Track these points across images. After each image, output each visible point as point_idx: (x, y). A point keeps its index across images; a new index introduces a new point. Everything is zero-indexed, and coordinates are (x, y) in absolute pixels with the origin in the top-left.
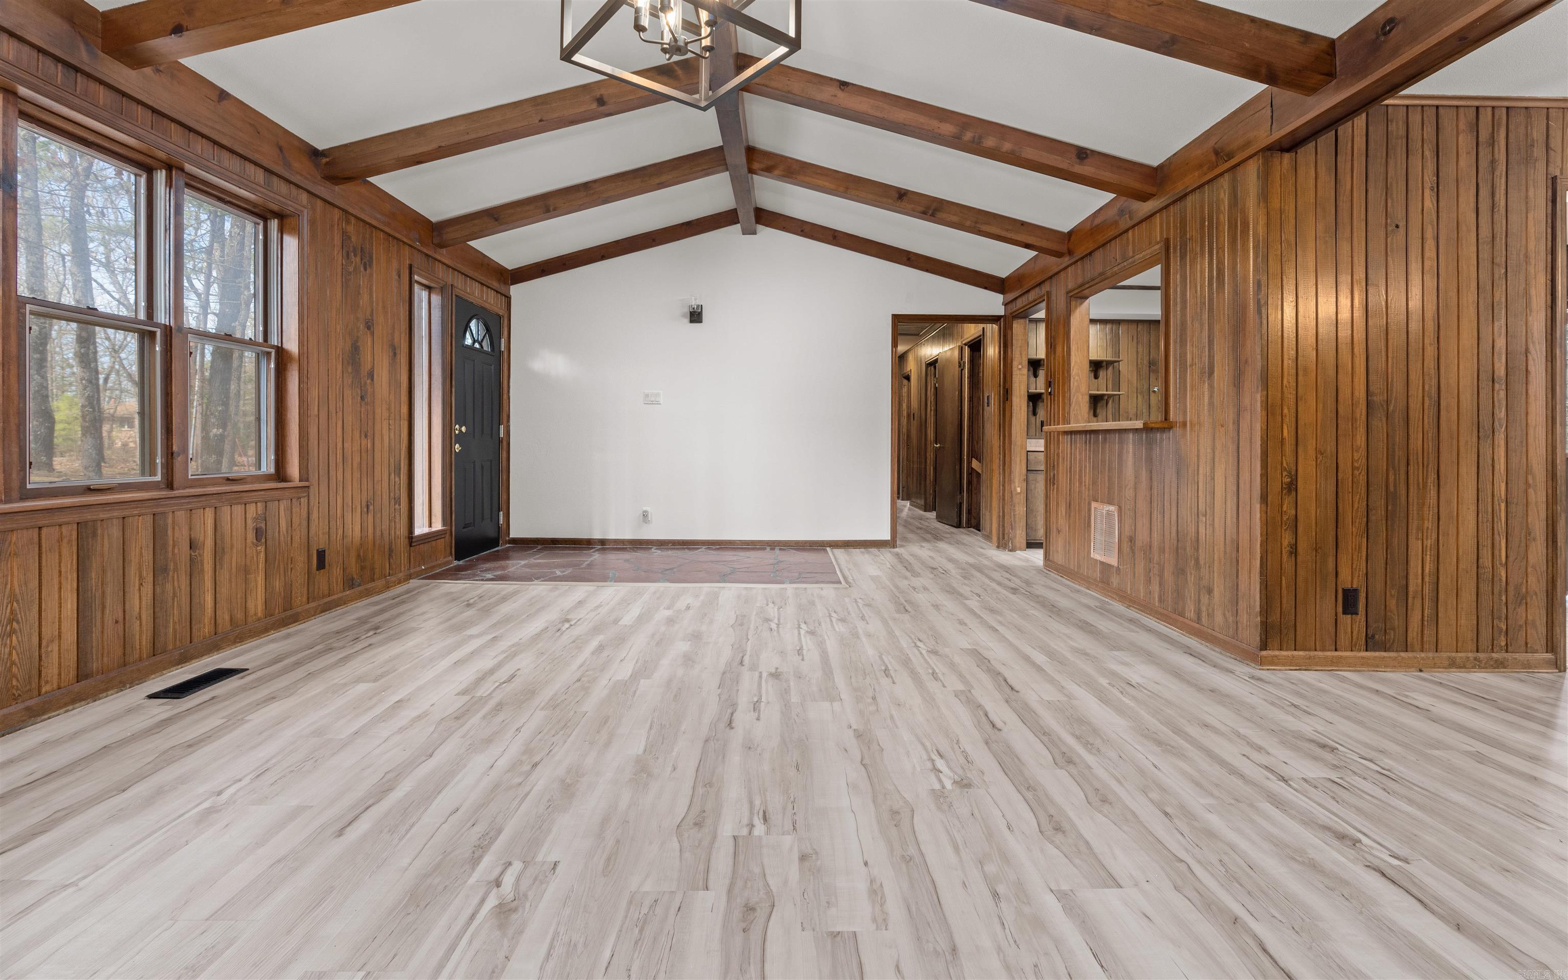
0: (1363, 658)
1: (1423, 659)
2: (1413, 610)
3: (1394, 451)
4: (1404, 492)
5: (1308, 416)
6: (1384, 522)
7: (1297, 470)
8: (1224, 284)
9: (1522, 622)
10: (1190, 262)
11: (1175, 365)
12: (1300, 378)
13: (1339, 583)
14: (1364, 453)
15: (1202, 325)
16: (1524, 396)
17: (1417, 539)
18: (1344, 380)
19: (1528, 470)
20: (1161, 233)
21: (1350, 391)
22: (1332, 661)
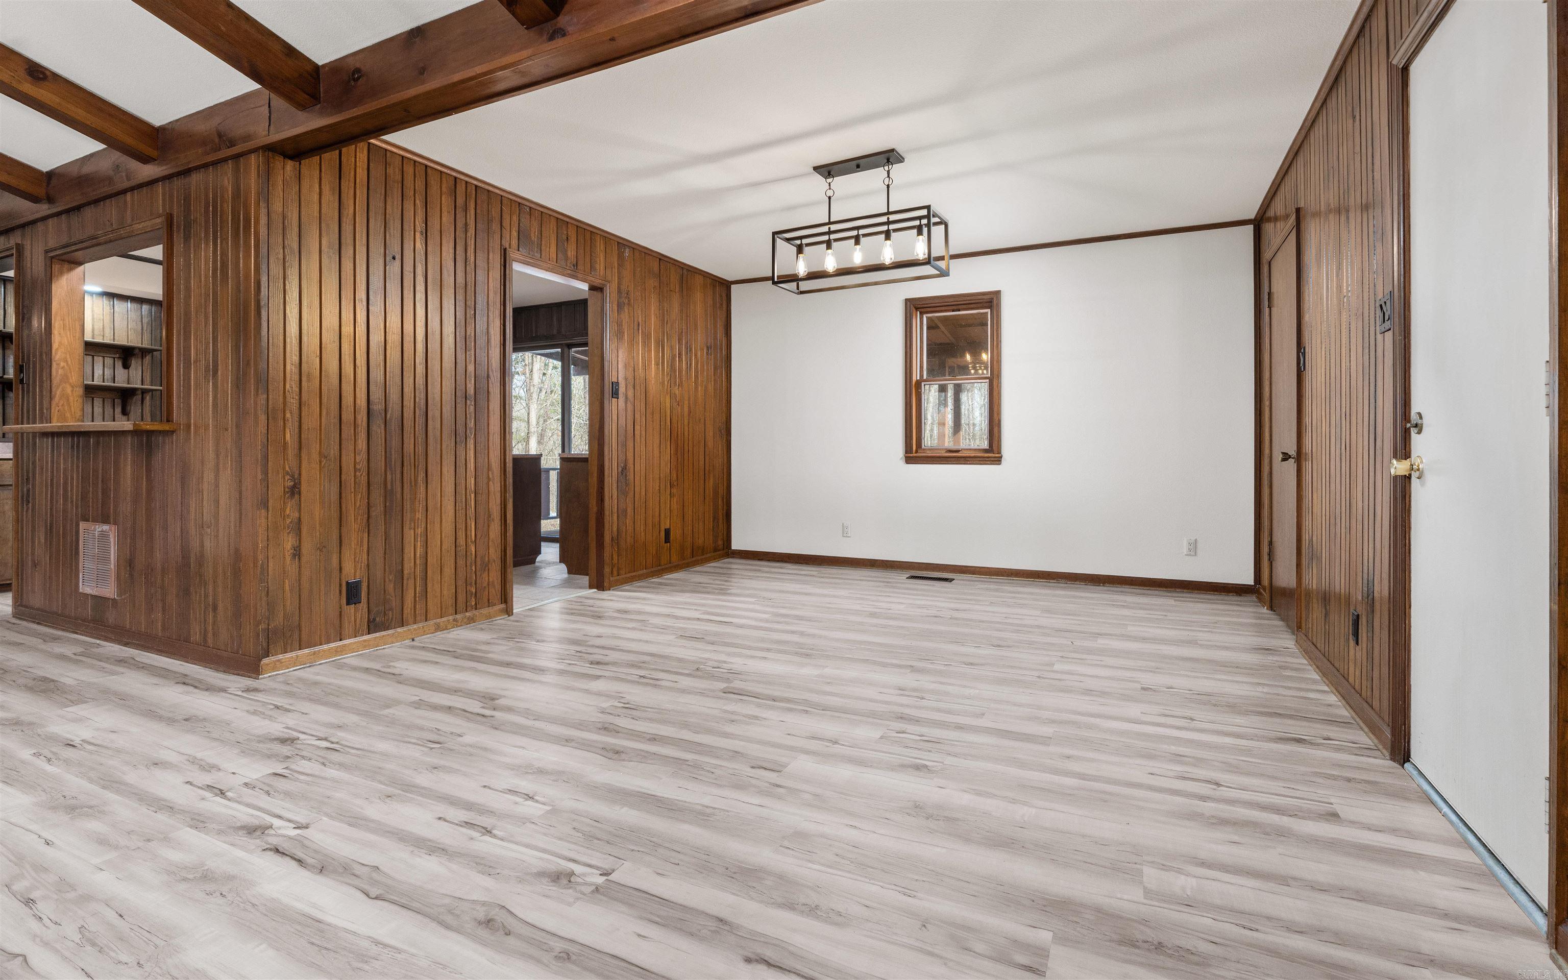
0: (365, 641)
1: (415, 629)
2: (407, 590)
3: (391, 454)
4: (399, 490)
5: (311, 422)
6: (383, 517)
7: (300, 474)
8: (227, 278)
9: (485, 584)
10: (194, 246)
11: (179, 360)
12: (304, 384)
13: (343, 576)
14: (365, 456)
15: (206, 318)
16: (486, 411)
17: (410, 529)
18: (347, 388)
19: (489, 468)
20: (164, 206)
21: (352, 399)
22: (336, 651)
